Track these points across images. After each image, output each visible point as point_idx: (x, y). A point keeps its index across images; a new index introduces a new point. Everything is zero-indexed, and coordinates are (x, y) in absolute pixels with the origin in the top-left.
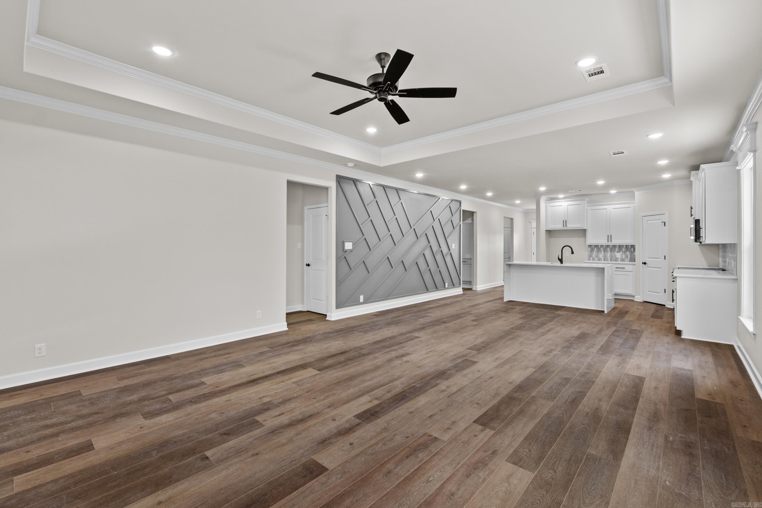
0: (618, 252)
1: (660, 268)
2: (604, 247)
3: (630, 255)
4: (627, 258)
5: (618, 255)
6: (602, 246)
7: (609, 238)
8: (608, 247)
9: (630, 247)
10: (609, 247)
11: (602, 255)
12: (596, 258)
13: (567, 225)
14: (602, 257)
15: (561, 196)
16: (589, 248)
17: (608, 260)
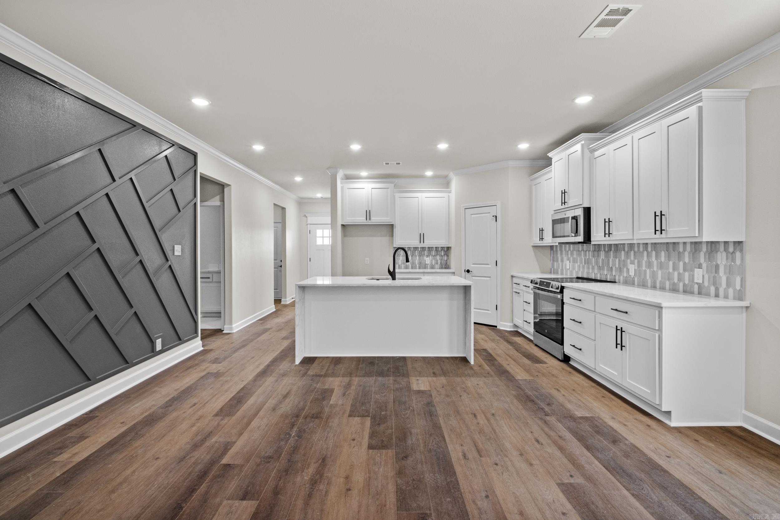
0: (427, 256)
1: (490, 277)
2: (412, 250)
3: (441, 261)
4: (437, 264)
5: (428, 260)
6: (409, 248)
7: (422, 238)
8: (416, 250)
10: (418, 250)
12: (403, 265)
13: (372, 218)
17: (416, 268)
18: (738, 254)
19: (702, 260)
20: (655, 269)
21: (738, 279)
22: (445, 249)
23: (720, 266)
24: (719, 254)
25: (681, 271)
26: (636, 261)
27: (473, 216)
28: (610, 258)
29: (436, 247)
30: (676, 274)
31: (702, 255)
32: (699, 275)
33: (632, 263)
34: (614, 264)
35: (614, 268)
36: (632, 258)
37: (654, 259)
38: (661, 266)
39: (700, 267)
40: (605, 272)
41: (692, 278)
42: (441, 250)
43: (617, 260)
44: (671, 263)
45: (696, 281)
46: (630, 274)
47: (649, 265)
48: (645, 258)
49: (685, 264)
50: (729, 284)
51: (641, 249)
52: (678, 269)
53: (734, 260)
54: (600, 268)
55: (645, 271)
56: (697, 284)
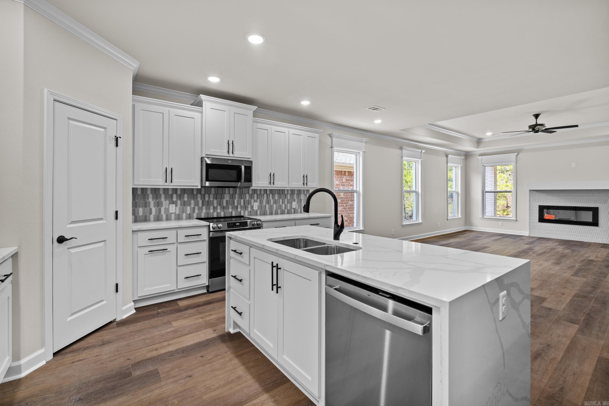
1: (104, 241)
19: (295, 198)
20: (272, 204)
23: (301, 200)
24: (301, 195)
25: (286, 203)
26: (258, 200)
28: (235, 199)
30: (283, 205)
31: (295, 195)
32: (294, 205)
33: (256, 201)
34: (239, 203)
35: (239, 206)
36: (255, 198)
37: (271, 198)
38: (275, 202)
39: (295, 201)
40: (230, 210)
41: (291, 206)
43: (242, 201)
44: (281, 200)
45: (293, 207)
46: (254, 209)
47: (268, 202)
48: (265, 198)
49: (288, 200)
51: (262, 193)
52: (285, 203)
54: (223, 208)
55: (265, 206)
56: (294, 208)
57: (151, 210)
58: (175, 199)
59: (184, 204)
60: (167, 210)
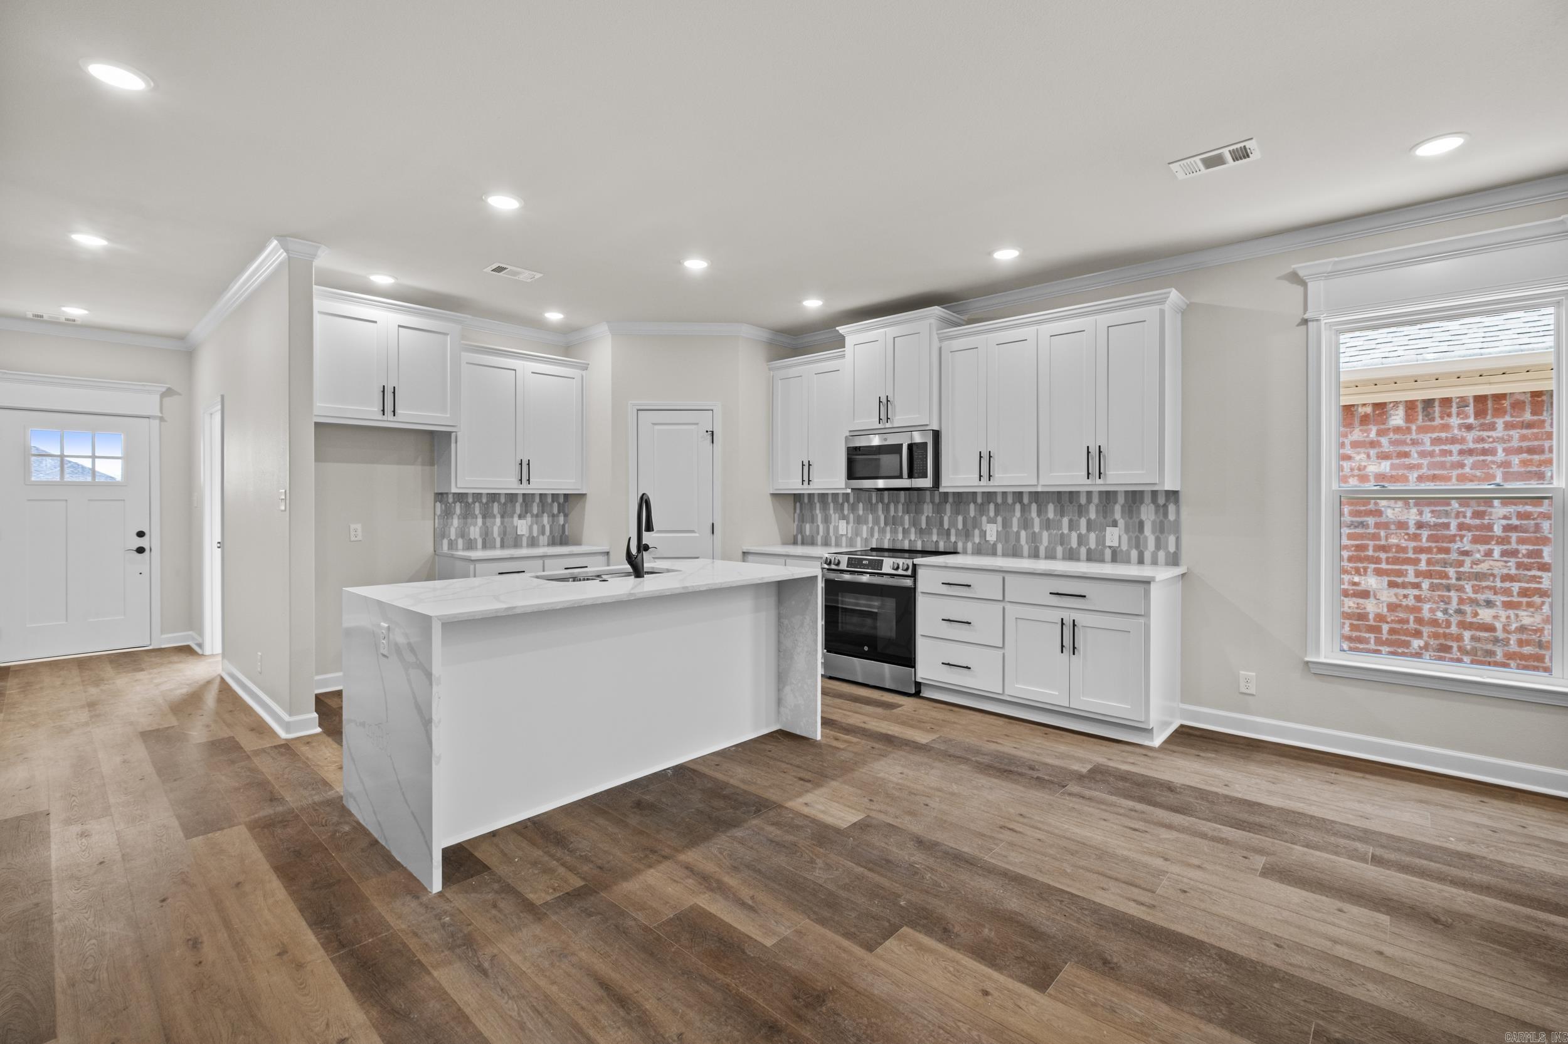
0: (520, 517)
2: (484, 501)
3: (551, 527)
4: (543, 533)
5: (522, 526)
6: (477, 497)
7: (524, 469)
8: (494, 502)
9: (549, 500)
10: (499, 502)
11: (477, 529)
12: (460, 541)
13: (397, 411)
14: (477, 536)
15: (382, 280)
16: (438, 504)
17: (494, 547)
18: (1171, 508)
19: (1118, 515)
20: (1037, 529)
21: (1172, 539)
22: (561, 500)
23: (1145, 523)
24: (1143, 509)
25: (1083, 530)
26: (999, 519)
27: (657, 427)
28: (945, 514)
29: (541, 495)
30: (1074, 535)
31: (1118, 508)
32: (1114, 536)
33: (992, 521)
34: (953, 523)
35: (953, 531)
36: (992, 514)
37: (1034, 514)
38: (1047, 525)
39: (1115, 524)
40: (935, 538)
41: (1101, 541)
42: (553, 501)
43: (960, 518)
44: (1065, 521)
45: (1108, 543)
46: (987, 539)
47: (1026, 524)
48: (1018, 514)
49: (1089, 522)
50: (1158, 546)
51: (1010, 501)
52: (1078, 529)
53: (1166, 514)
55: (1018, 534)
56: (1110, 547)
57: (818, 526)
58: (846, 512)
59: (859, 521)
60: (836, 528)
